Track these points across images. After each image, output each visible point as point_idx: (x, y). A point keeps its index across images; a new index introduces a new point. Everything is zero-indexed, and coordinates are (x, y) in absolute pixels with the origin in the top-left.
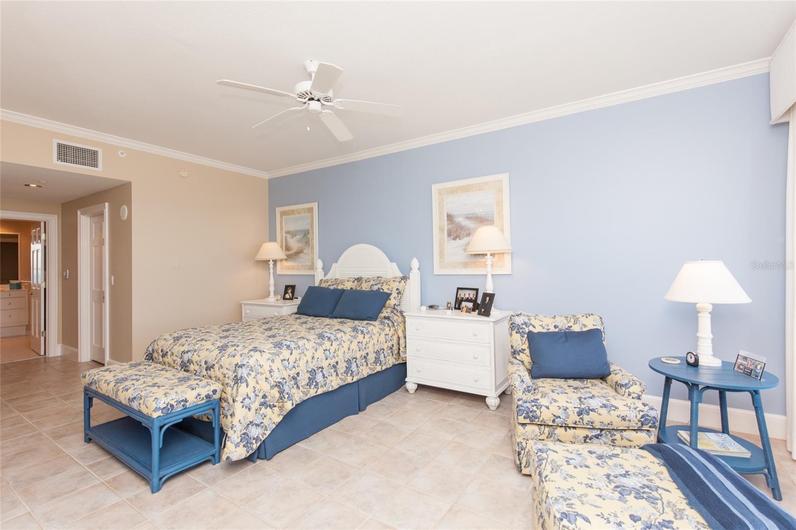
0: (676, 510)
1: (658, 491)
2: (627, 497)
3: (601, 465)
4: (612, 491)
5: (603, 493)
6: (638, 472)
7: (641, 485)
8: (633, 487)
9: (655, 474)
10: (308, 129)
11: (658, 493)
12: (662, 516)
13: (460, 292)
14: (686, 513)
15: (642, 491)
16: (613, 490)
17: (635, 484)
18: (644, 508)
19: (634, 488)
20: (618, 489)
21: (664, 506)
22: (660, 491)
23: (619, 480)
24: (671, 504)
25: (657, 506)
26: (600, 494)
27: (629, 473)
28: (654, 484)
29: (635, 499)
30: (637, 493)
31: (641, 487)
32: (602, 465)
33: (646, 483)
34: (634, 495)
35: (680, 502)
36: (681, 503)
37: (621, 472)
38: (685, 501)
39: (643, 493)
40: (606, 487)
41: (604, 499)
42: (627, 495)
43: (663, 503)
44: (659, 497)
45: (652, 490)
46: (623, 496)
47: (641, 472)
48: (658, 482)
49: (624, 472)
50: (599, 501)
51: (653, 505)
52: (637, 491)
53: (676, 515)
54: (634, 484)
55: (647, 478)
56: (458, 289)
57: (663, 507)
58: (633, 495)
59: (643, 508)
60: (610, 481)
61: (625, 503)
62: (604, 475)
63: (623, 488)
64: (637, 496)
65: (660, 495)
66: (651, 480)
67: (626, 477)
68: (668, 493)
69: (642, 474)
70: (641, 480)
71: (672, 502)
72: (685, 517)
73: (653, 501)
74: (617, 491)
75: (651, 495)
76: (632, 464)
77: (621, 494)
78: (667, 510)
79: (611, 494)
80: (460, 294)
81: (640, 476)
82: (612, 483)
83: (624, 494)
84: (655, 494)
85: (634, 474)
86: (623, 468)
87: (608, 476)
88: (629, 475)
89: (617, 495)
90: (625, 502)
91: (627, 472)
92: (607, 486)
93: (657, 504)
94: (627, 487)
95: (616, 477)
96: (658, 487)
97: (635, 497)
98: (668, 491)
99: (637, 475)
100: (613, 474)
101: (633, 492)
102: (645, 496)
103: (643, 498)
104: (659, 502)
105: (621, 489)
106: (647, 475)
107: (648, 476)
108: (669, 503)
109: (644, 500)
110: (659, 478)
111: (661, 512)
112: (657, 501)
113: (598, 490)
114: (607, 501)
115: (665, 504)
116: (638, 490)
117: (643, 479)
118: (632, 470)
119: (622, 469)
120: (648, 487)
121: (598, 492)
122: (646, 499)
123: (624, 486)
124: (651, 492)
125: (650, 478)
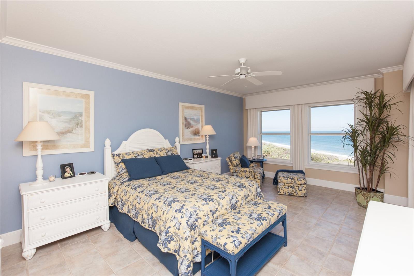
10: (246, 87)
13: (194, 151)
56: (193, 150)
80: (195, 152)
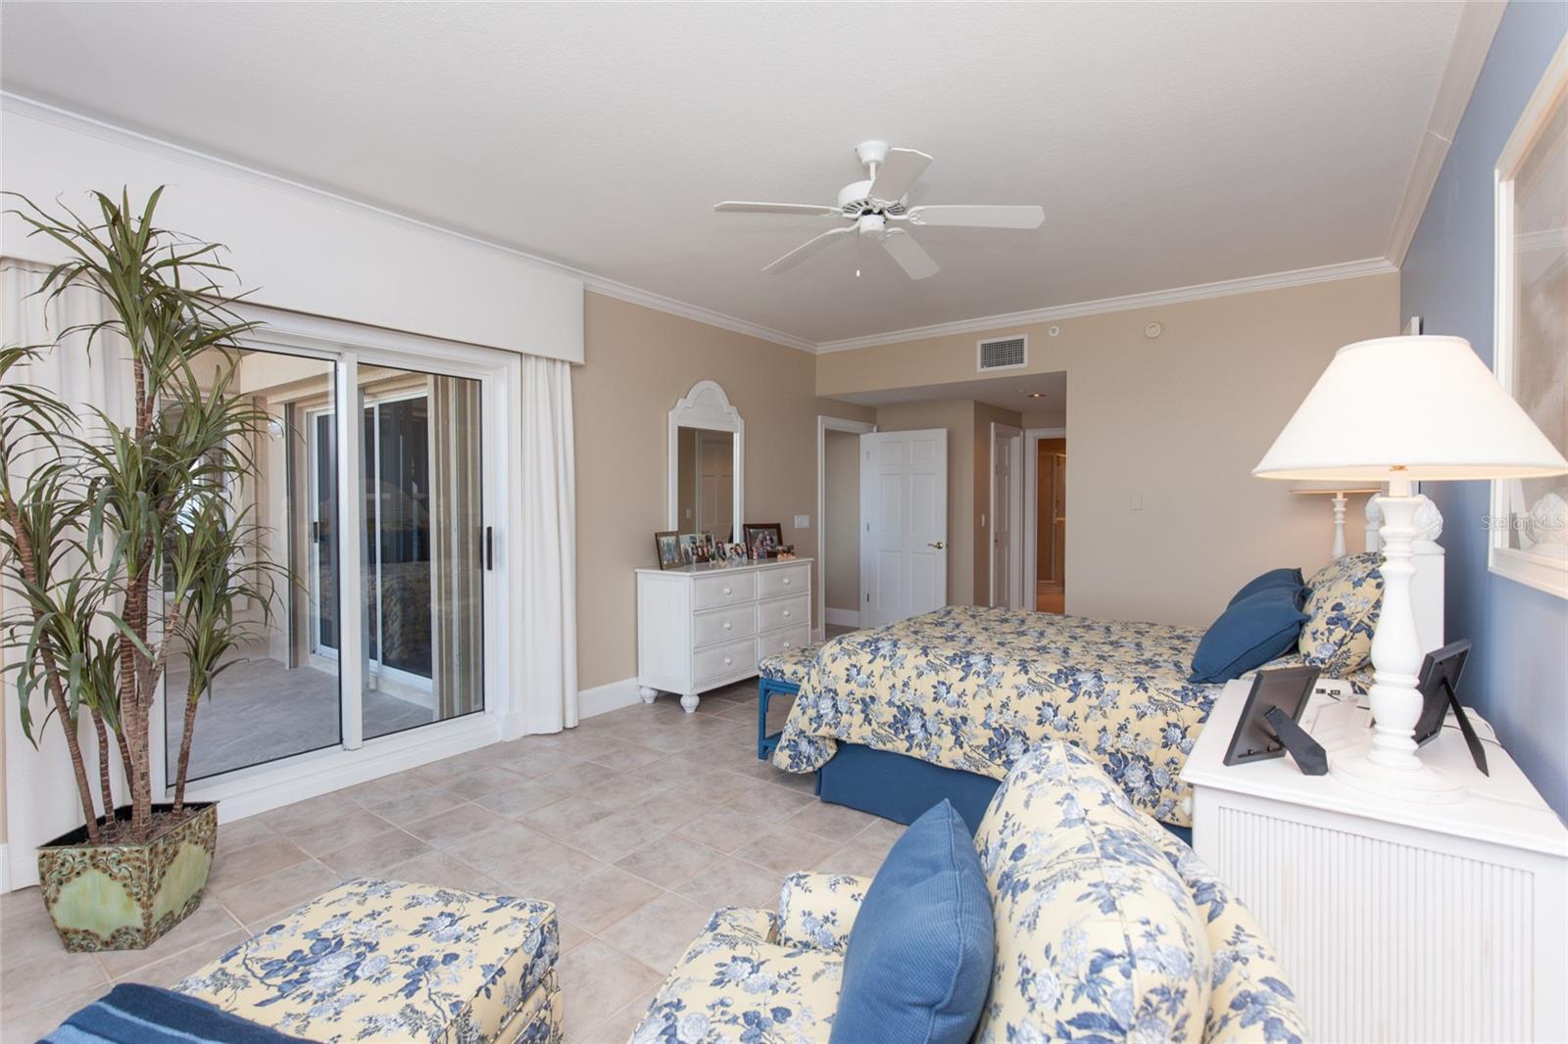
0: (228, 981)
1: (276, 988)
2: (309, 943)
3: (406, 953)
4: (338, 933)
5: (344, 923)
6: (339, 995)
7: (310, 976)
8: (318, 964)
9: (308, 1017)
11: (275, 986)
12: (243, 956)
14: (211, 989)
15: (301, 968)
16: (341, 935)
17: (322, 971)
18: (274, 948)
19: (315, 962)
20: (333, 942)
21: (249, 974)
22: (274, 992)
23: (350, 956)
24: (241, 984)
25: (260, 964)
26: (347, 918)
27: (350, 980)
28: (294, 995)
29: (298, 949)
30: (303, 959)
31: (309, 973)
32: (402, 954)
33: (307, 987)
34: (305, 953)
35: (230, 1001)
36: (227, 1000)
37: (363, 970)
38: (223, 1007)
39: (296, 967)
40: (353, 931)
41: (335, 916)
42: (314, 945)
43: (254, 976)
44: (267, 981)
45: (289, 982)
46: (318, 940)
47: (335, 998)
48: (291, 1004)
49: (358, 973)
50: (338, 909)
51: (266, 962)
52: (306, 962)
53: (224, 974)
54: (323, 968)
55: (314, 997)
57: (249, 970)
58: (307, 951)
59: (277, 945)
60: (358, 943)
61: (304, 934)
62: (377, 943)
63: (329, 950)
64: (300, 955)
65: (269, 986)
66: (305, 998)
67: (346, 968)
68: (259, 1001)
69: (329, 996)
70: (321, 984)
71: (243, 989)
72: (208, 982)
73: (273, 968)
74: (334, 938)
75: (281, 973)
76: (362, 999)
77: (323, 940)
78: (242, 971)
79: (335, 929)
81: (329, 991)
82: (352, 942)
83: (320, 943)
84: (278, 980)
85: (342, 985)
86: (370, 978)
87: (372, 947)
88: (346, 976)
89: (327, 934)
90: (306, 935)
91: (355, 979)
92: (352, 933)
93: (262, 968)
94: (326, 955)
95: (358, 955)
96: (282, 997)
97: (301, 951)
98: (262, 1004)
99: (334, 988)
100: (370, 956)
101: (310, 955)
102: (290, 965)
103: (289, 959)
104: (261, 973)
105: (330, 946)
106: (320, 1003)
107: (316, 1002)
108: (246, 984)
109: (285, 958)
110: (296, 1016)
111: (247, 962)
112: (266, 972)
113: (358, 919)
114: (330, 918)
115: (251, 978)
116: (306, 965)
117: (319, 988)
118: (350, 989)
119: (368, 975)
120: (298, 982)
121: (353, 917)
122: (284, 962)
123: (331, 952)
124: (286, 979)
125: (310, 1001)
